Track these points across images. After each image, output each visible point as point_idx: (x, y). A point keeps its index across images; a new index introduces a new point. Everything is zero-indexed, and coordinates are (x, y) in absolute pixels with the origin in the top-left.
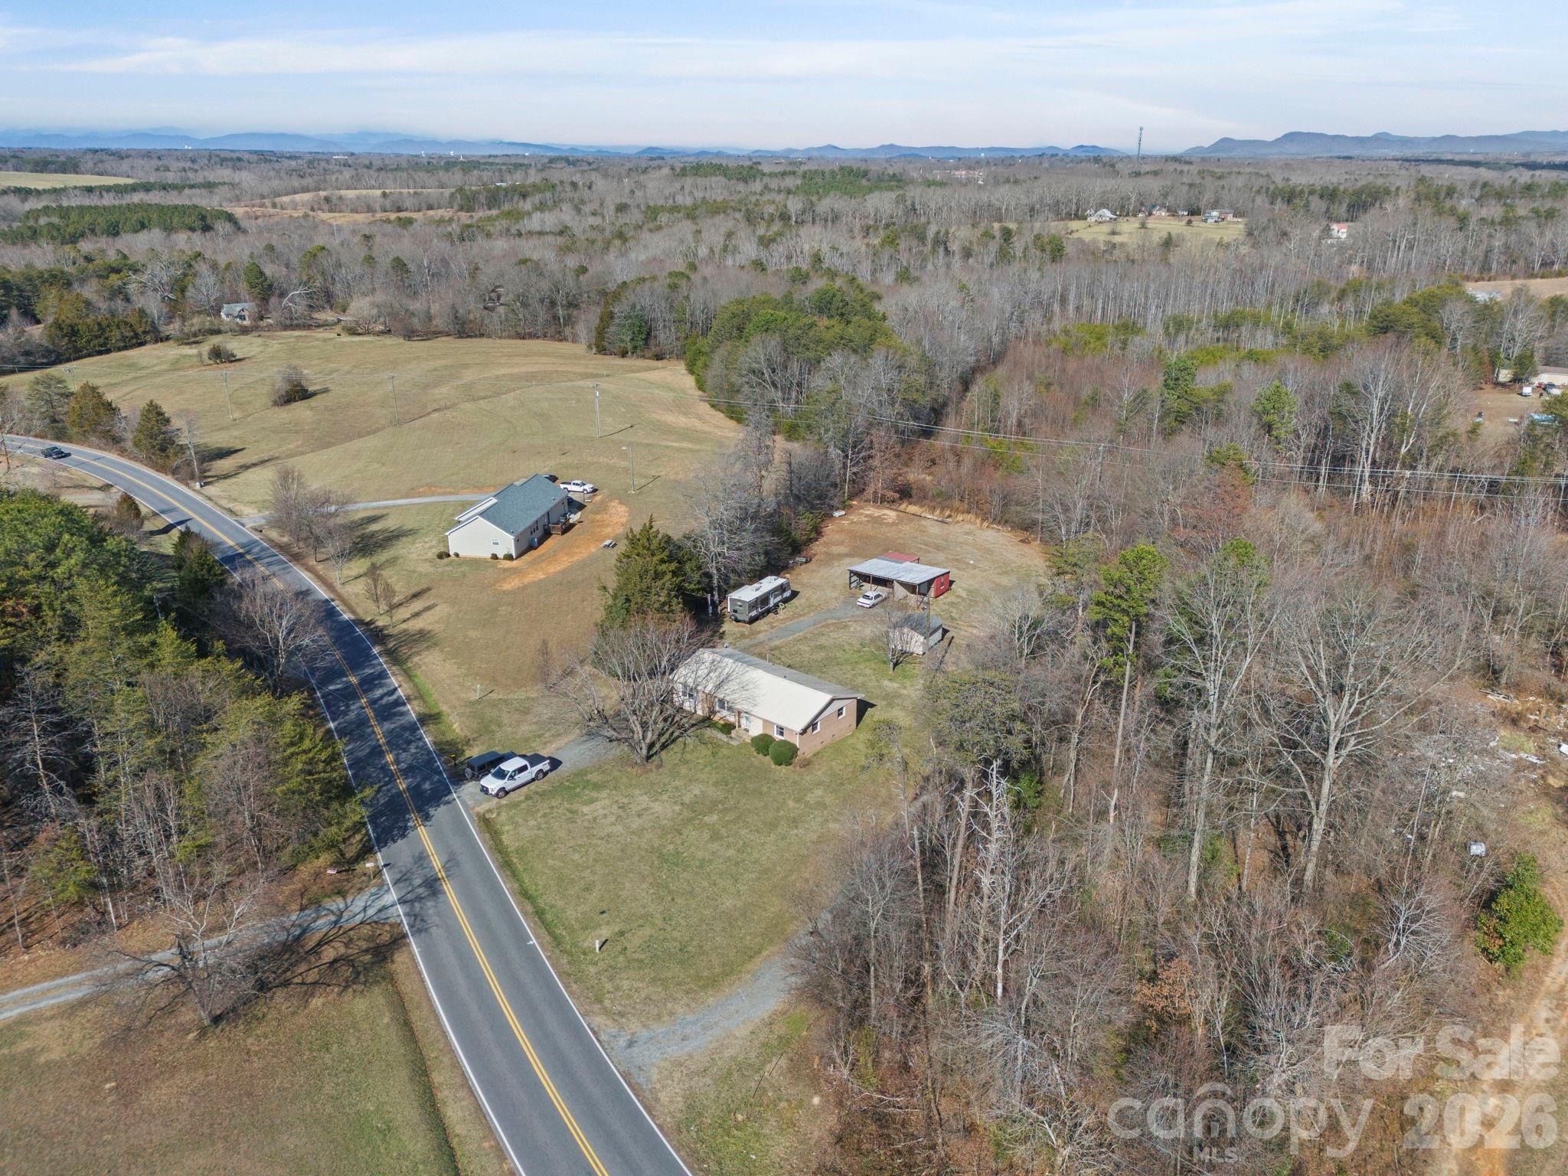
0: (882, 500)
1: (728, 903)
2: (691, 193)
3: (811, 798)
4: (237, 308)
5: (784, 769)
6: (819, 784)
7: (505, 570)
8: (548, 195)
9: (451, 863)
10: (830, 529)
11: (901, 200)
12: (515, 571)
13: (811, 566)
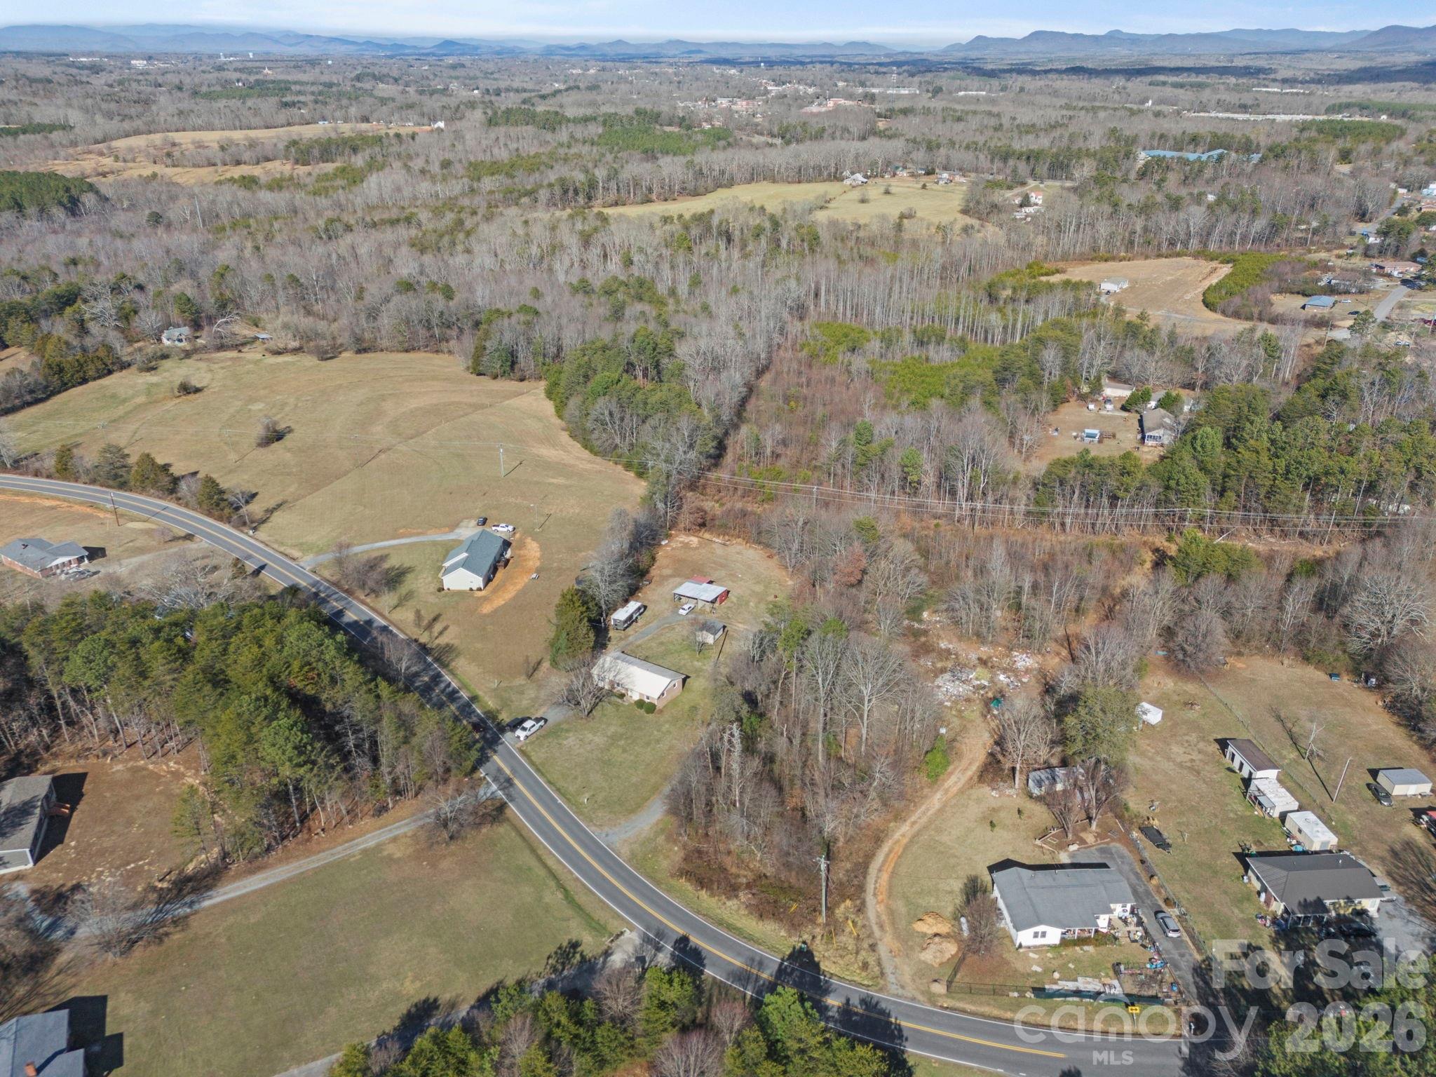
0: (688, 530)
1: (634, 780)
2: (506, 145)
3: (664, 729)
4: (176, 332)
5: (650, 716)
6: (667, 722)
7: (479, 598)
8: (377, 149)
9: (513, 771)
10: (660, 554)
11: (690, 164)
12: (485, 599)
13: (652, 586)
